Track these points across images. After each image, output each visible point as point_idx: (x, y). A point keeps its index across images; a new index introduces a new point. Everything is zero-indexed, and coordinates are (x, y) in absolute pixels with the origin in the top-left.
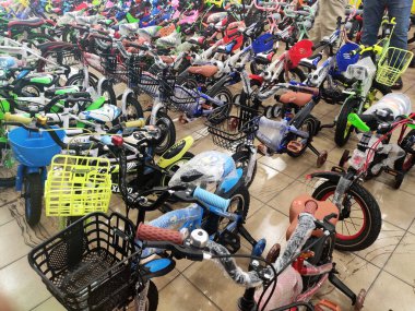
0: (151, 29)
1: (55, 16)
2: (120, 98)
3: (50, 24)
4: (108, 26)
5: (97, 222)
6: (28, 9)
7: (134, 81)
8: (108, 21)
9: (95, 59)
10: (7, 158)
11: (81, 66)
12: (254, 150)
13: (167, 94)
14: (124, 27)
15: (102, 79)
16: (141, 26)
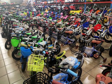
0: (55, 21)
1: (32, 17)
2: (47, 38)
3: (31, 19)
4: (44, 20)
5: (40, 75)
6: (27, 15)
7: (51, 34)
8: (45, 19)
9: (41, 28)
10: (19, 53)
11: (38, 30)
12: (83, 56)
13: (59, 38)
14: (49, 20)
15: (43, 33)
16: (53, 20)
